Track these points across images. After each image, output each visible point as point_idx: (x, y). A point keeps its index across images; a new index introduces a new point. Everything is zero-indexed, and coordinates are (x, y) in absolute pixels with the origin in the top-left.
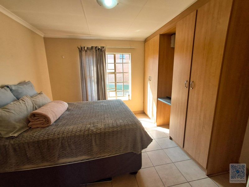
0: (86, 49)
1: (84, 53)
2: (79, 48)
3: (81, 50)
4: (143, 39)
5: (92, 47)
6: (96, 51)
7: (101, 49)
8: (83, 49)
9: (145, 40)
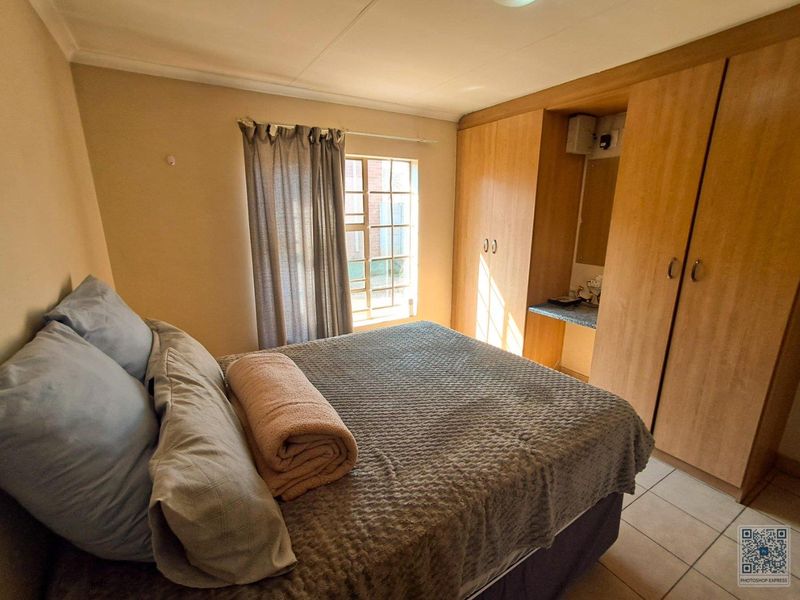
0: (273, 133)
1: (265, 149)
2: (244, 128)
3: (253, 135)
4: (455, 118)
5: (297, 127)
6: (313, 144)
7: (332, 139)
8: (264, 134)
9: (460, 120)
